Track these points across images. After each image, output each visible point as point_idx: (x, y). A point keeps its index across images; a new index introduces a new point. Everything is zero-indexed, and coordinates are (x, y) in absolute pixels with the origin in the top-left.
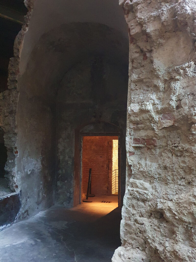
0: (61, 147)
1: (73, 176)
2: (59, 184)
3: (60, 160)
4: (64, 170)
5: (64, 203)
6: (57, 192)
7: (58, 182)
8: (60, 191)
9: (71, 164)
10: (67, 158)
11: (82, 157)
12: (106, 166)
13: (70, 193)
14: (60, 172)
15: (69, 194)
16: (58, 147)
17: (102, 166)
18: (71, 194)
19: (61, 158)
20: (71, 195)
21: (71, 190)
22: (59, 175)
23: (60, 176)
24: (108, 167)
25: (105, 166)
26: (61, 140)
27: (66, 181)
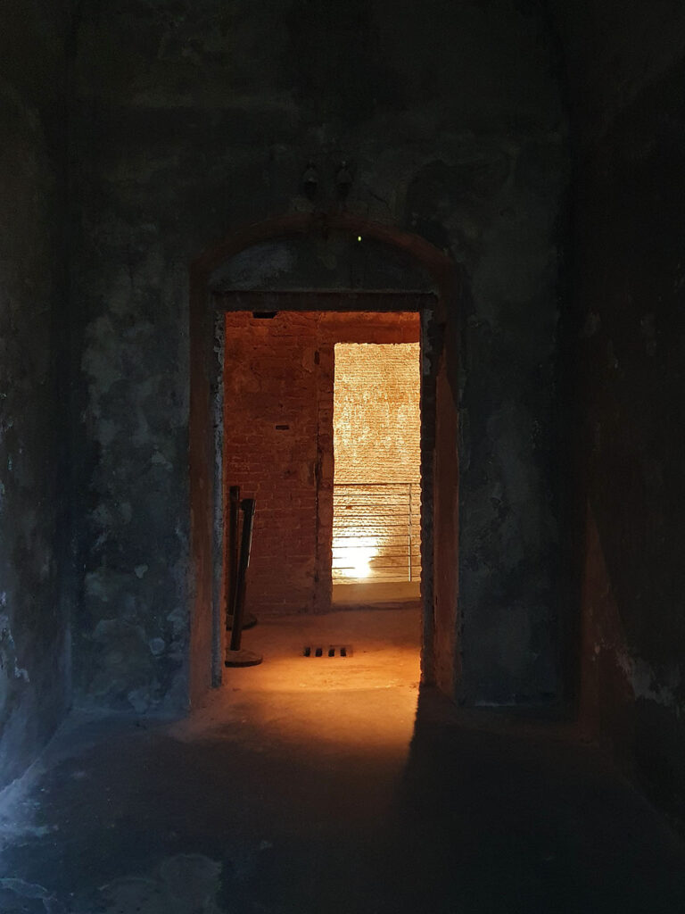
0: (102, 369)
1: (184, 540)
2: (96, 585)
3: (97, 443)
4: (123, 505)
5: (132, 695)
6: (85, 635)
7: (89, 577)
8: (103, 625)
9: (170, 466)
10: (143, 435)
11: (221, 428)
12: (306, 469)
13: (169, 638)
14: (102, 514)
15: (160, 640)
16: (83, 368)
17: (291, 473)
18: (172, 641)
19: (107, 432)
20: (174, 645)
21: (171, 618)
22: (97, 537)
23: (102, 539)
24: (316, 475)
25: (305, 472)
26: (102, 326)
27: (140, 571)
